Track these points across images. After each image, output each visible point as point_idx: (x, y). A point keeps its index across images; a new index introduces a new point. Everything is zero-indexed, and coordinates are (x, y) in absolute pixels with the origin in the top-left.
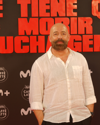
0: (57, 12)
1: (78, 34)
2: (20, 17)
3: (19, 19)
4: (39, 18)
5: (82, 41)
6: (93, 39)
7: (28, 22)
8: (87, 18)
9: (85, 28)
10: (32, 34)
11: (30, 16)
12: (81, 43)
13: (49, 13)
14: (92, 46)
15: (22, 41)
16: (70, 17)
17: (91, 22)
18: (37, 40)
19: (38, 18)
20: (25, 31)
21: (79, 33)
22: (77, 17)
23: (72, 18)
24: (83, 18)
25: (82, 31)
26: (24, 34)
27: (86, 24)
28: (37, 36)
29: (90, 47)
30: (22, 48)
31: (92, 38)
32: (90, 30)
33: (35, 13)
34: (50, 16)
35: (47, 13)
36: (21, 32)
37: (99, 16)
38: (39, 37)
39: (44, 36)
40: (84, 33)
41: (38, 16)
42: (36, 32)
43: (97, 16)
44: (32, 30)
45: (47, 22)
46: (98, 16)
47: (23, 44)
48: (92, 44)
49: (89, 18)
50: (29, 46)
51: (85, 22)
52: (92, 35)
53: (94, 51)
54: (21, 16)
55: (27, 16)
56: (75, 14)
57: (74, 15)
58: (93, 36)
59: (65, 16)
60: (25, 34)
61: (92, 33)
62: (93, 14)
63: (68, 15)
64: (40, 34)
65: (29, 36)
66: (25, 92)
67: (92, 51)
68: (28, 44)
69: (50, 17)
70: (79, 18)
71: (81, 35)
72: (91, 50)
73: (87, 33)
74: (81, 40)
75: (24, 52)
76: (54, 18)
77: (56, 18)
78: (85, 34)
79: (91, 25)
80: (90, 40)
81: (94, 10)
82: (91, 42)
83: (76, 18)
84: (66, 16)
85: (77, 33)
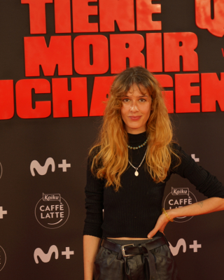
0: (115, 21)
1: (164, 72)
2: (29, 34)
3: (26, 38)
4: (73, 35)
5: (173, 88)
6: (199, 84)
7: (48, 46)
8: (185, 34)
9: (181, 57)
10: (56, 74)
11: (51, 31)
12: (172, 92)
13: (97, 24)
14: (196, 99)
15: (33, 90)
16: (144, 33)
17: (195, 43)
18: (70, 88)
19: (70, 37)
20: (40, 66)
21: (166, 70)
22: (162, 31)
23: (148, 35)
24: (174, 33)
25: (173, 65)
26: (39, 75)
27: (183, 47)
28: (69, 77)
29: (192, 102)
30: (34, 106)
31: (198, 81)
32: (192, 61)
33: (62, 25)
34: (97, 31)
35: (91, 24)
36: (31, 69)
37: (213, 30)
38: (74, 80)
39: (85, 78)
40: (178, 70)
41: (70, 31)
42: (66, 70)
43: (207, 30)
44: (57, 65)
45: (91, 46)
46: (209, 29)
47: (36, 97)
48: (199, 94)
49: (190, 33)
50: (50, 102)
51: (181, 44)
52: (198, 74)
53: (203, 111)
54: (32, 32)
55: (45, 32)
56: (157, 25)
57: (154, 29)
58: (200, 76)
59: (133, 29)
60: (42, 75)
61: (197, 70)
62: (198, 25)
63: (140, 28)
64: (75, 74)
65: (49, 78)
66: (42, 208)
67: (199, 111)
68: (48, 96)
69: (99, 33)
70: (165, 34)
71: (172, 74)
72: (195, 108)
73: (185, 70)
74: (172, 86)
75: (38, 117)
76: (108, 34)
77: (112, 36)
78: (182, 71)
79: (195, 50)
80: (192, 84)
81: (200, 16)
82: (195, 91)
83: (160, 34)
84: (136, 31)
85: (161, 71)
